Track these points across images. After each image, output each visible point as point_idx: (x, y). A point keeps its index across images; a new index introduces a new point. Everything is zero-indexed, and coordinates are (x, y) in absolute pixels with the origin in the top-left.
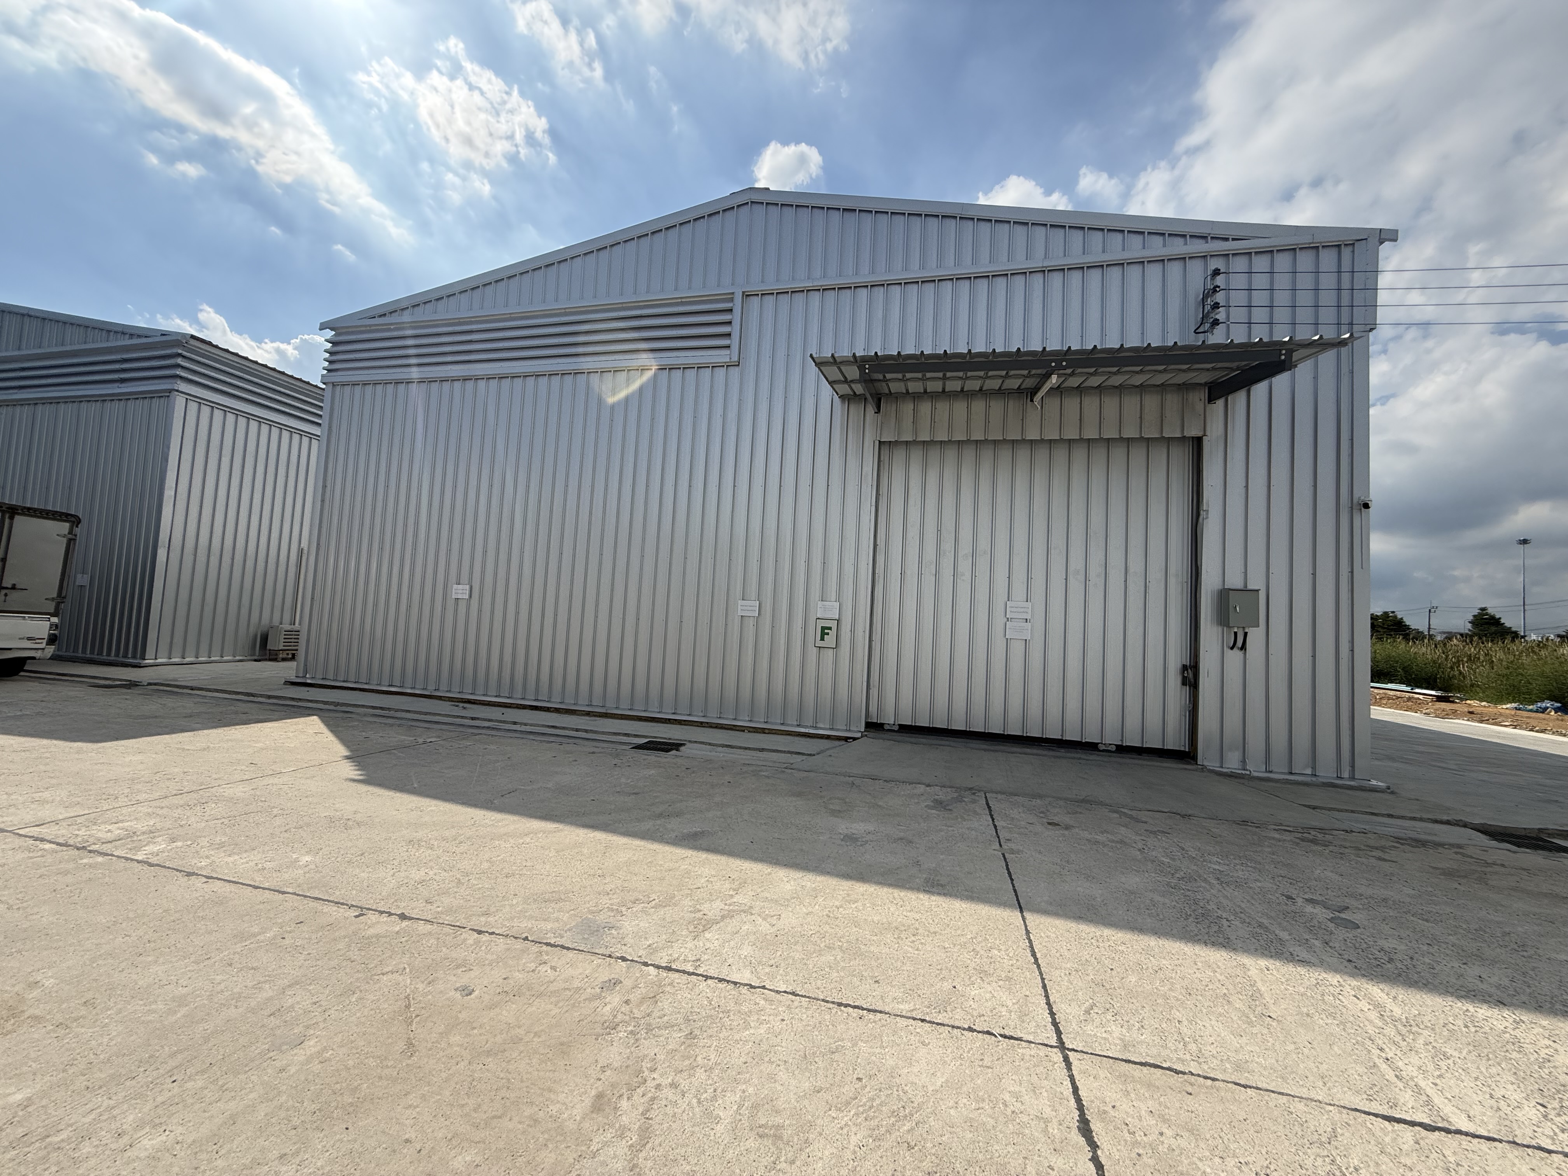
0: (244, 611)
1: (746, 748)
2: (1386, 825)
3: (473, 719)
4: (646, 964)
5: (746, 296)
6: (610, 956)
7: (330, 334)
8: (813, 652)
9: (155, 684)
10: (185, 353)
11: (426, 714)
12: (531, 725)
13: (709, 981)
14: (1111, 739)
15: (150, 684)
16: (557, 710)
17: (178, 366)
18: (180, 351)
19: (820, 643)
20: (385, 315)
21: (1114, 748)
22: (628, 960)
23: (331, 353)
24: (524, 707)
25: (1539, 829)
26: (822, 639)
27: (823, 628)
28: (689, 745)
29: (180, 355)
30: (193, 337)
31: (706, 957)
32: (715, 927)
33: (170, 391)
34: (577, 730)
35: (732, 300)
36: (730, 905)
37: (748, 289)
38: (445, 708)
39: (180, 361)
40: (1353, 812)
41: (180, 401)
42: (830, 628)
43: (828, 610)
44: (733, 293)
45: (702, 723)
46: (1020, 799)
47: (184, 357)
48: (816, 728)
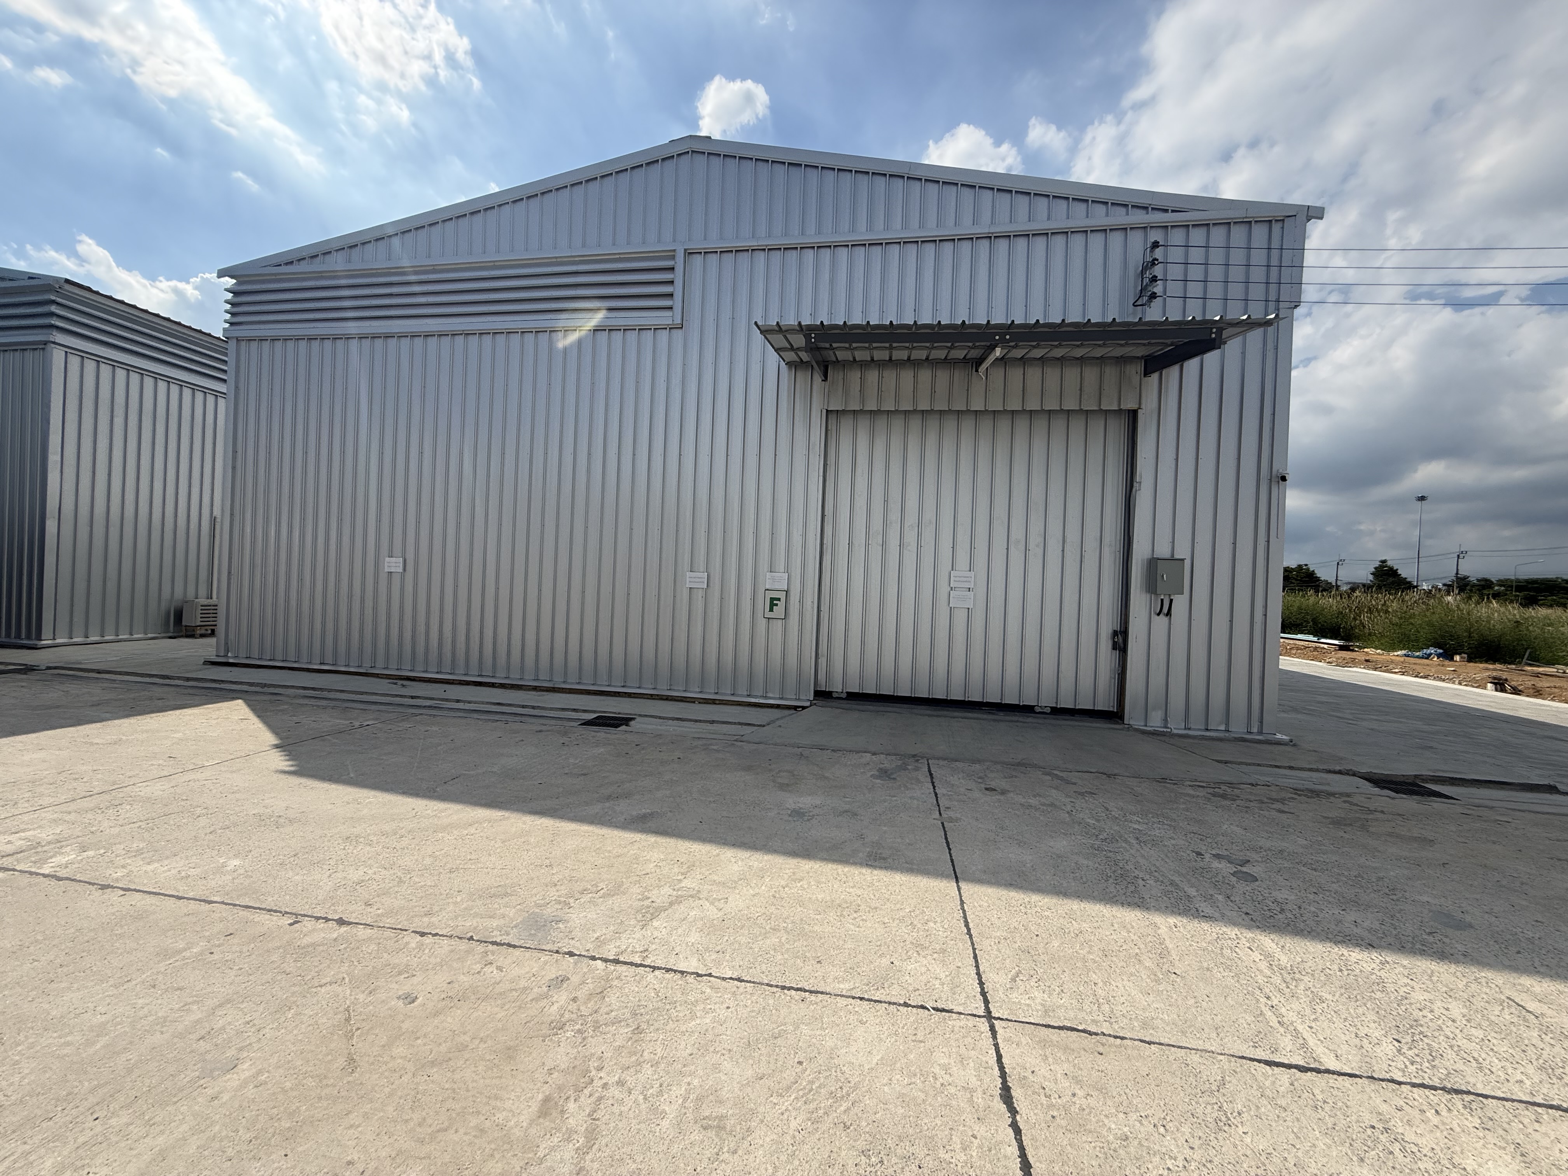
0: (153, 586)
1: (696, 721)
2: (1285, 776)
3: (412, 697)
4: (593, 958)
5: (689, 253)
6: (557, 952)
7: (229, 282)
8: (762, 623)
9: (55, 668)
10: (59, 300)
11: (362, 693)
12: (475, 703)
13: (657, 972)
14: (1047, 701)
15: (49, 668)
16: (502, 686)
17: (52, 314)
18: (53, 298)
19: (769, 615)
20: (292, 263)
21: (1048, 710)
22: (576, 955)
23: (233, 305)
24: (468, 683)
25: (1416, 776)
26: (771, 610)
27: (772, 599)
28: (638, 719)
29: (53, 302)
30: (67, 281)
31: (654, 947)
32: (663, 915)
33: (46, 343)
34: (523, 707)
35: (673, 258)
36: (678, 890)
37: (691, 246)
38: (383, 686)
39: (53, 308)
40: (1259, 765)
41: (58, 356)
42: (779, 599)
43: (777, 581)
44: (674, 251)
45: (652, 695)
46: (959, 765)
47: (58, 304)
48: (766, 697)
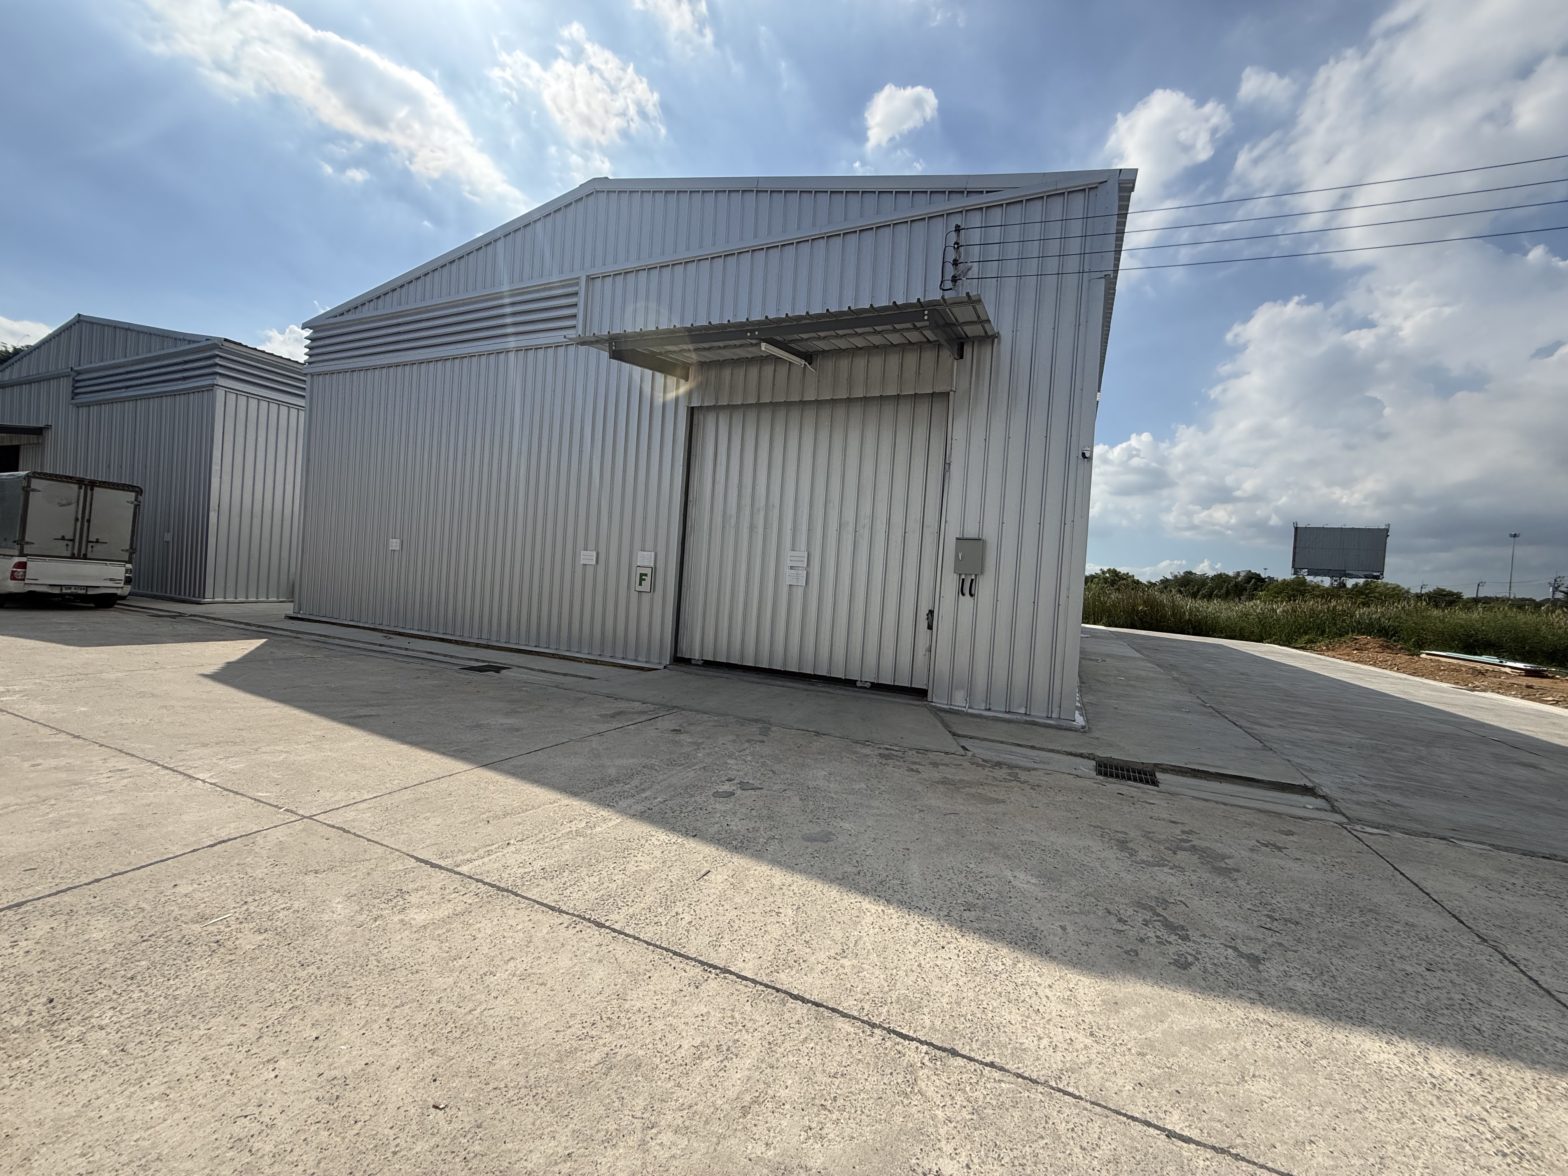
5: (591, 279)
7: (308, 332)
8: (634, 596)
10: (221, 354)
17: (217, 365)
18: (217, 353)
19: (639, 588)
21: (868, 685)
23: (311, 348)
26: (640, 584)
27: (641, 575)
29: (217, 356)
30: (226, 340)
33: (213, 385)
35: (577, 284)
39: (217, 360)
41: (220, 393)
42: (646, 575)
43: (645, 559)
44: (578, 278)
47: (221, 357)
48: (635, 660)
